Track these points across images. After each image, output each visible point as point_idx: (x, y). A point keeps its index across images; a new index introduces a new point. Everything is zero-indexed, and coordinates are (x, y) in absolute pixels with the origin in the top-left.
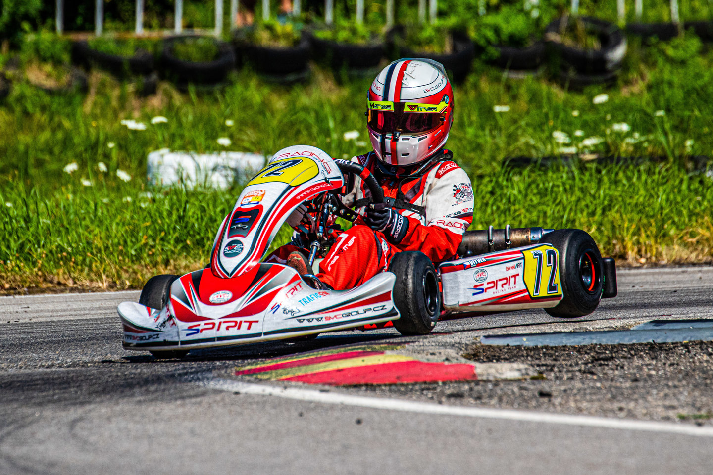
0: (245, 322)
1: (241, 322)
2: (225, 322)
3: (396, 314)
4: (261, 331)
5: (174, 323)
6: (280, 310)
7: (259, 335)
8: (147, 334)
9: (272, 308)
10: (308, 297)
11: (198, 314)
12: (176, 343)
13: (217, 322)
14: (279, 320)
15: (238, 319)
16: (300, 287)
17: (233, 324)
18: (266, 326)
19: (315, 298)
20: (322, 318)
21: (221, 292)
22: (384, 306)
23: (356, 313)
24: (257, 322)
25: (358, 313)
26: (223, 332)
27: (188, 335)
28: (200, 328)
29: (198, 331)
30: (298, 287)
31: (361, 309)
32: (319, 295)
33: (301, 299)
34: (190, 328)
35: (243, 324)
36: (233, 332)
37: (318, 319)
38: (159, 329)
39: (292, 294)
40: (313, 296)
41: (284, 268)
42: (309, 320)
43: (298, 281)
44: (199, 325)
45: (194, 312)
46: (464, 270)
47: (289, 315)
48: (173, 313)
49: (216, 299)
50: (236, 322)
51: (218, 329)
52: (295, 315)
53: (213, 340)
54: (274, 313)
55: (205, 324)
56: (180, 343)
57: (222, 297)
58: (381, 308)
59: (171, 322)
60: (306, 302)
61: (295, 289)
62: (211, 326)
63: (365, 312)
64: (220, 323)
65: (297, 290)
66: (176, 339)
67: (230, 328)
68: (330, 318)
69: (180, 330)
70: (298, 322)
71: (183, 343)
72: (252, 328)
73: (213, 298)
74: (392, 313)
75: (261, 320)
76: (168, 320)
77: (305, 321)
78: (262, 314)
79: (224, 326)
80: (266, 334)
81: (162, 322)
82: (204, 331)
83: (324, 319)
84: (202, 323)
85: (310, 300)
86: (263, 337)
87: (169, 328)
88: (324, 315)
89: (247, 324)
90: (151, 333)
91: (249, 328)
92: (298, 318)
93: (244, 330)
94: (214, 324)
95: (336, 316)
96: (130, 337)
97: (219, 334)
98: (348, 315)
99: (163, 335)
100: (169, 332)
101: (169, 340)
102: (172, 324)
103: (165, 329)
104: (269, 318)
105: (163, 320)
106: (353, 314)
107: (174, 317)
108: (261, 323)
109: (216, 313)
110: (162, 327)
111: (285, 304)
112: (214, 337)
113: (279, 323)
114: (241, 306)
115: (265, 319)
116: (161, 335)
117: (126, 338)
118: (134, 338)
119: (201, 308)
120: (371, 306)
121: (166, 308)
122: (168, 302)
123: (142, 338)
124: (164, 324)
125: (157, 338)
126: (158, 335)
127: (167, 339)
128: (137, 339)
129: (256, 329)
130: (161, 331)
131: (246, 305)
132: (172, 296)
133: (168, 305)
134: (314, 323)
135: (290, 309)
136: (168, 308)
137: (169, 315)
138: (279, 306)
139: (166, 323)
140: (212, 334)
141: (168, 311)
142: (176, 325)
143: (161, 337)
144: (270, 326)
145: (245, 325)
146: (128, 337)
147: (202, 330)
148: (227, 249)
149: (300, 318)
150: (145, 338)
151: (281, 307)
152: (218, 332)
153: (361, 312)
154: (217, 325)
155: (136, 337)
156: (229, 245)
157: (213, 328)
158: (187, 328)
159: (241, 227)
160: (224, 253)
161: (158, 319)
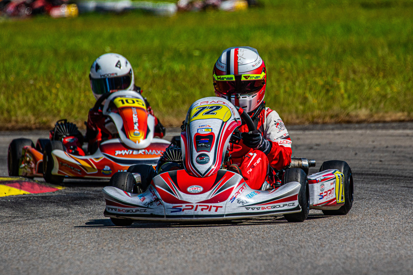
0: (214, 206)
1: (211, 206)
2: (200, 206)
3: (300, 209)
4: (224, 214)
5: (160, 203)
6: (236, 200)
7: (222, 215)
8: (134, 209)
9: (231, 199)
10: (250, 194)
11: (180, 199)
12: (163, 216)
13: (195, 205)
14: (235, 207)
15: (209, 205)
16: (245, 187)
17: (206, 207)
18: (227, 210)
19: (254, 195)
20: (260, 208)
21: (194, 186)
22: (294, 203)
23: (278, 206)
24: (222, 207)
25: (280, 206)
26: (199, 212)
27: (172, 212)
28: (182, 208)
29: (180, 210)
30: (244, 187)
31: (281, 204)
32: (256, 193)
33: (247, 195)
34: (174, 207)
35: (212, 208)
36: (206, 212)
37: (258, 209)
38: (146, 206)
39: (241, 191)
40: (253, 193)
41: (235, 174)
42: (252, 209)
43: (243, 183)
44: (182, 206)
45: (176, 197)
46: (316, 183)
47: (241, 205)
48: (160, 197)
49: (192, 190)
50: (208, 206)
51: (196, 210)
52: (245, 205)
53: (191, 216)
54: (232, 202)
55: (186, 206)
57: (196, 189)
58: (292, 204)
59: (158, 202)
60: (250, 197)
61: (242, 188)
62: (191, 207)
63: (284, 206)
64: (197, 206)
65: (244, 189)
66: (163, 214)
67: (204, 210)
68: (263, 208)
69: (165, 208)
70: (246, 209)
71: (168, 216)
72: (218, 211)
73: (189, 189)
74: (297, 208)
75: (224, 206)
76: (154, 201)
77: (250, 209)
78: (225, 202)
79: (199, 208)
80: (227, 215)
81: (149, 202)
82: (185, 210)
83: (261, 209)
84: (184, 206)
85: (252, 196)
86: (225, 217)
87: (156, 206)
88: (261, 206)
90: (139, 209)
91: (216, 211)
92: (246, 207)
93: (213, 212)
94: (193, 206)
95: (267, 207)
96: (115, 210)
97: (196, 213)
98: (275, 207)
99: (149, 210)
100: (156, 210)
101: (156, 214)
102: (159, 204)
103: (152, 207)
104: (229, 205)
105: (150, 200)
106: (277, 207)
107: (160, 199)
108: (224, 208)
109: (194, 200)
110: (149, 205)
111: (238, 197)
112: (193, 214)
113: (235, 209)
114: (211, 196)
115: (227, 205)
116: (148, 210)
117: (110, 210)
118: (119, 210)
119: (182, 196)
120: (287, 203)
121: (151, 193)
122: (152, 189)
123: (128, 211)
124: (151, 203)
125: (144, 212)
126: (145, 210)
127: (154, 213)
128: (124, 211)
129: (220, 212)
130: (148, 208)
131: (213, 196)
132: (157, 186)
133: (153, 191)
134: (256, 211)
135: (241, 200)
136: (153, 193)
137: (155, 198)
138: (235, 198)
139: (153, 203)
140: (192, 212)
141: (154, 195)
142: (162, 205)
143: (148, 212)
144: (229, 211)
145: (214, 209)
146: (112, 209)
147: (184, 209)
148: (199, 159)
149: (247, 207)
150: (131, 211)
151: (236, 199)
152: (195, 212)
153: (282, 206)
154: (195, 207)
155: (122, 210)
156: (199, 156)
157: (192, 209)
158: (171, 207)
159: (205, 146)
160: (197, 161)
161: (144, 199)
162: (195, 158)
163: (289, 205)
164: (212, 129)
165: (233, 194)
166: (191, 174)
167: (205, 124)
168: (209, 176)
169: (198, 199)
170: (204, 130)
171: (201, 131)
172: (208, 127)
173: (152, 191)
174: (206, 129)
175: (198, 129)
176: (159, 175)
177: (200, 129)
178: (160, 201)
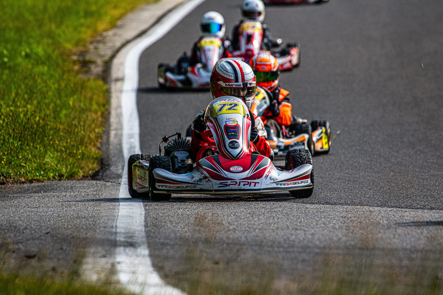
0: (253, 182)
2: (242, 182)
4: (261, 188)
5: (209, 180)
6: (268, 178)
8: (184, 185)
9: (265, 177)
11: (225, 177)
13: (238, 182)
14: (268, 183)
15: (249, 181)
16: (273, 168)
17: (247, 183)
18: (262, 185)
19: (280, 174)
21: (235, 167)
22: (308, 181)
24: (259, 183)
25: (299, 183)
27: (219, 187)
28: (228, 184)
29: (227, 185)
31: (300, 181)
34: (221, 183)
42: (281, 185)
43: (272, 165)
44: (227, 182)
45: (222, 175)
47: (272, 181)
48: (207, 175)
49: (234, 170)
51: (239, 185)
52: (275, 181)
54: (266, 179)
55: (231, 182)
56: (213, 191)
57: (237, 169)
59: (207, 180)
62: (235, 183)
63: (301, 183)
64: (240, 182)
66: (211, 189)
67: (245, 185)
68: (288, 184)
69: (213, 184)
70: (276, 185)
72: (256, 186)
74: (310, 185)
75: (260, 182)
77: (279, 184)
78: (261, 179)
79: (242, 184)
80: (263, 189)
82: (230, 186)
83: (286, 185)
84: (229, 181)
86: (261, 191)
87: (205, 183)
88: (286, 183)
89: (254, 184)
90: (189, 185)
91: (255, 186)
92: (276, 183)
93: (252, 187)
94: (236, 182)
95: (291, 183)
96: (166, 186)
98: (295, 184)
99: (199, 186)
100: (205, 185)
101: (205, 189)
102: (208, 181)
103: (201, 183)
104: (264, 182)
105: (199, 178)
106: (297, 183)
107: (208, 177)
108: (260, 184)
109: (237, 177)
110: (199, 182)
111: (270, 175)
112: (237, 189)
113: (268, 185)
114: (250, 174)
115: (262, 182)
116: (197, 186)
117: (161, 187)
118: (170, 187)
119: (227, 174)
120: (304, 180)
121: (199, 173)
122: (200, 170)
123: (179, 187)
124: (200, 180)
125: (194, 187)
126: (195, 186)
127: (203, 188)
128: (174, 187)
129: (258, 187)
130: (197, 184)
131: (252, 175)
132: (203, 167)
134: (283, 186)
135: (272, 178)
136: (201, 172)
137: (203, 176)
138: (268, 176)
139: (202, 180)
140: (236, 187)
141: (202, 173)
142: (210, 181)
144: (264, 186)
145: (253, 184)
146: (162, 186)
152: (239, 186)
153: (300, 183)
154: (238, 183)
155: (173, 187)
156: (231, 142)
157: (236, 184)
158: (219, 183)
159: (234, 135)
160: (229, 146)
161: (193, 177)
163: (305, 182)
164: (237, 121)
165: (266, 173)
167: (231, 118)
168: (240, 158)
169: (240, 177)
170: (231, 122)
171: (229, 123)
172: (234, 120)
174: (233, 122)
175: (226, 122)
177: (228, 121)
178: (209, 178)
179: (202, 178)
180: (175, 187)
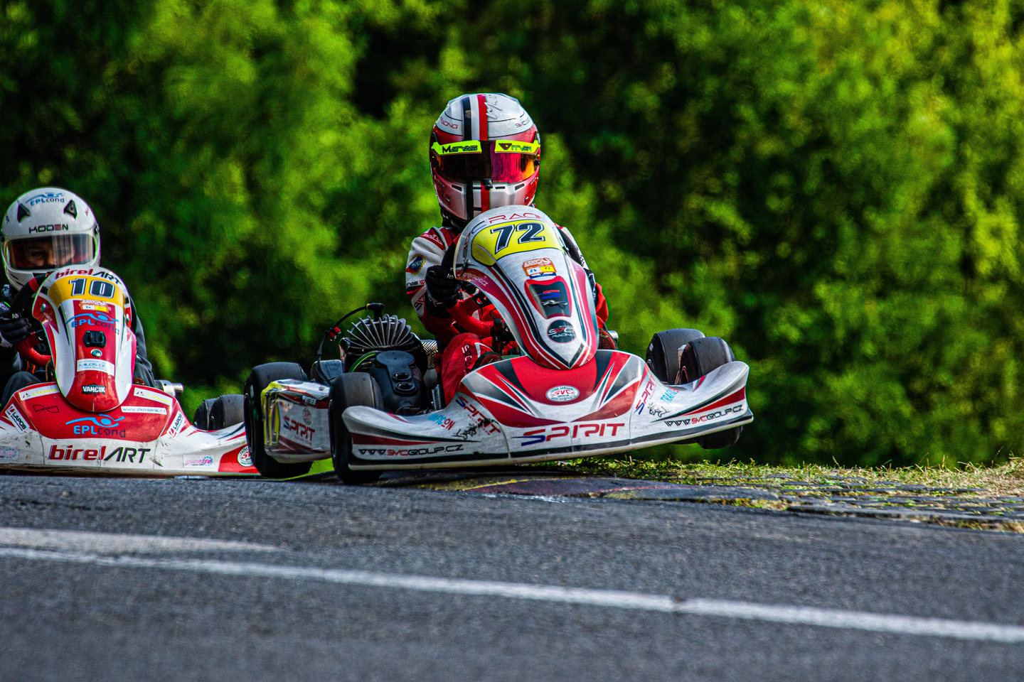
0: (609, 425)
1: (603, 426)
2: (581, 426)
3: (750, 416)
4: (630, 438)
5: (495, 429)
6: (646, 409)
7: (627, 442)
8: (431, 447)
9: (637, 407)
11: (537, 416)
12: (504, 456)
14: (647, 423)
15: (600, 422)
16: (654, 381)
17: (594, 429)
18: (633, 431)
19: (671, 394)
21: (559, 388)
24: (623, 425)
26: (582, 439)
27: (523, 444)
28: (546, 434)
29: (543, 439)
31: (722, 409)
33: (662, 396)
34: (527, 435)
35: (606, 428)
36: (595, 439)
38: (462, 439)
40: (668, 392)
41: (629, 356)
43: (649, 374)
44: (544, 431)
45: (529, 413)
48: (489, 415)
49: (556, 396)
50: (597, 426)
51: (575, 435)
53: (569, 449)
55: (553, 429)
56: (509, 455)
57: (565, 393)
59: (490, 428)
60: (667, 399)
62: (563, 431)
64: (576, 428)
66: (503, 450)
67: (590, 434)
69: (508, 438)
70: (665, 426)
71: (515, 455)
72: (617, 433)
73: (551, 394)
74: (747, 415)
75: (627, 423)
76: (480, 426)
78: (627, 414)
79: (581, 431)
80: (635, 441)
81: (468, 429)
82: (552, 439)
84: (548, 430)
85: (670, 397)
86: (631, 445)
87: (486, 436)
88: (691, 417)
89: (612, 428)
90: (444, 444)
91: (614, 434)
93: (607, 437)
94: (567, 429)
97: (575, 442)
99: (469, 445)
100: (488, 442)
101: (487, 451)
102: (491, 431)
103: (475, 438)
104: (636, 421)
105: (468, 425)
107: (493, 421)
108: (626, 426)
109: (567, 414)
110: (469, 435)
111: (648, 402)
112: (570, 445)
113: (647, 427)
114: (597, 405)
115: (631, 421)
116: (465, 445)
119: (539, 409)
120: (731, 406)
121: (467, 411)
122: (467, 402)
124: (472, 430)
127: (480, 451)
129: (622, 435)
130: (465, 441)
131: (603, 405)
132: (477, 395)
133: (471, 406)
134: (683, 427)
135: (655, 408)
136: (472, 409)
137: (479, 420)
139: (477, 430)
140: (567, 441)
141: (475, 412)
142: (499, 431)
143: (468, 449)
144: (637, 431)
145: (609, 430)
146: (372, 452)
147: (549, 438)
148: (553, 332)
149: (668, 420)
150: (424, 451)
151: (646, 406)
152: (574, 439)
153: (723, 413)
154: (572, 430)
155: (400, 451)
156: (553, 326)
157: (566, 434)
158: (522, 435)
159: (557, 304)
160: (550, 337)
161: (451, 425)
162: (546, 331)
165: (638, 397)
166: (543, 364)
168: (582, 364)
169: (575, 413)
173: (467, 405)
176: (474, 371)
178: (494, 423)
179: (476, 425)
180: (406, 453)
